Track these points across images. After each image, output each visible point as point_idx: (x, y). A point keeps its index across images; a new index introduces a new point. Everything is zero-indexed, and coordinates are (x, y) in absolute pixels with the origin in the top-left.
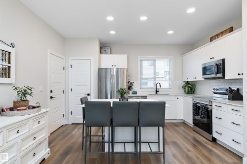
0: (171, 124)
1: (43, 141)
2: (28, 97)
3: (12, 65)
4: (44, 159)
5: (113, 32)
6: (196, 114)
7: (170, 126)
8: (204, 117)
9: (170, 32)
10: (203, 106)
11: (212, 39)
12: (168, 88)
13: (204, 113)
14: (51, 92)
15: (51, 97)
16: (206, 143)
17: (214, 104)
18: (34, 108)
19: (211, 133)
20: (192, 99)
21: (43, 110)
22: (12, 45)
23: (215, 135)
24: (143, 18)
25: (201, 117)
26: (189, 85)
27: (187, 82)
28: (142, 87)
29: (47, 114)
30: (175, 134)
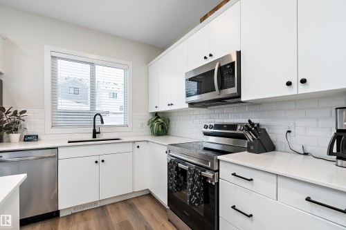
12: (121, 126)
13: (198, 189)
20: (166, 149)
26: (159, 120)
27: (156, 114)
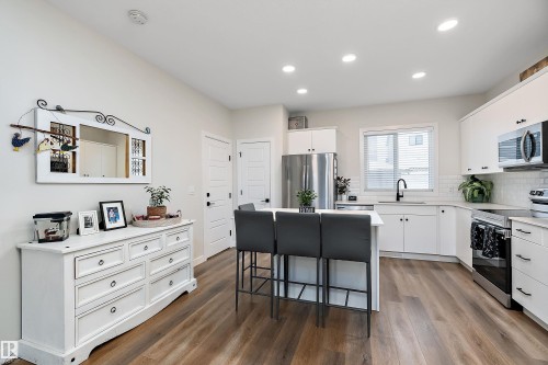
0: (424, 264)
1: (184, 267)
2: (165, 202)
3: (147, 158)
4: (186, 293)
5: (302, 91)
6: (477, 245)
7: (422, 267)
8: (491, 253)
9: (419, 75)
10: (490, 229)
11: (523, 76)
12: (426, 191)
13: (492, 244)
14: (208, 195)
15: (208, 204)
16: (493, 310)
17: (515, 227)
18: (171, 217)
19: (509, 291)
21: (184, 222)
22: (148, 131)
23: (517, 296)
24: (349, 58)
25: (484, 254)
26: (476, 184)
27: (473, 177)
28: (369, 187)
29: (191, 227)
30: (425, 285)
